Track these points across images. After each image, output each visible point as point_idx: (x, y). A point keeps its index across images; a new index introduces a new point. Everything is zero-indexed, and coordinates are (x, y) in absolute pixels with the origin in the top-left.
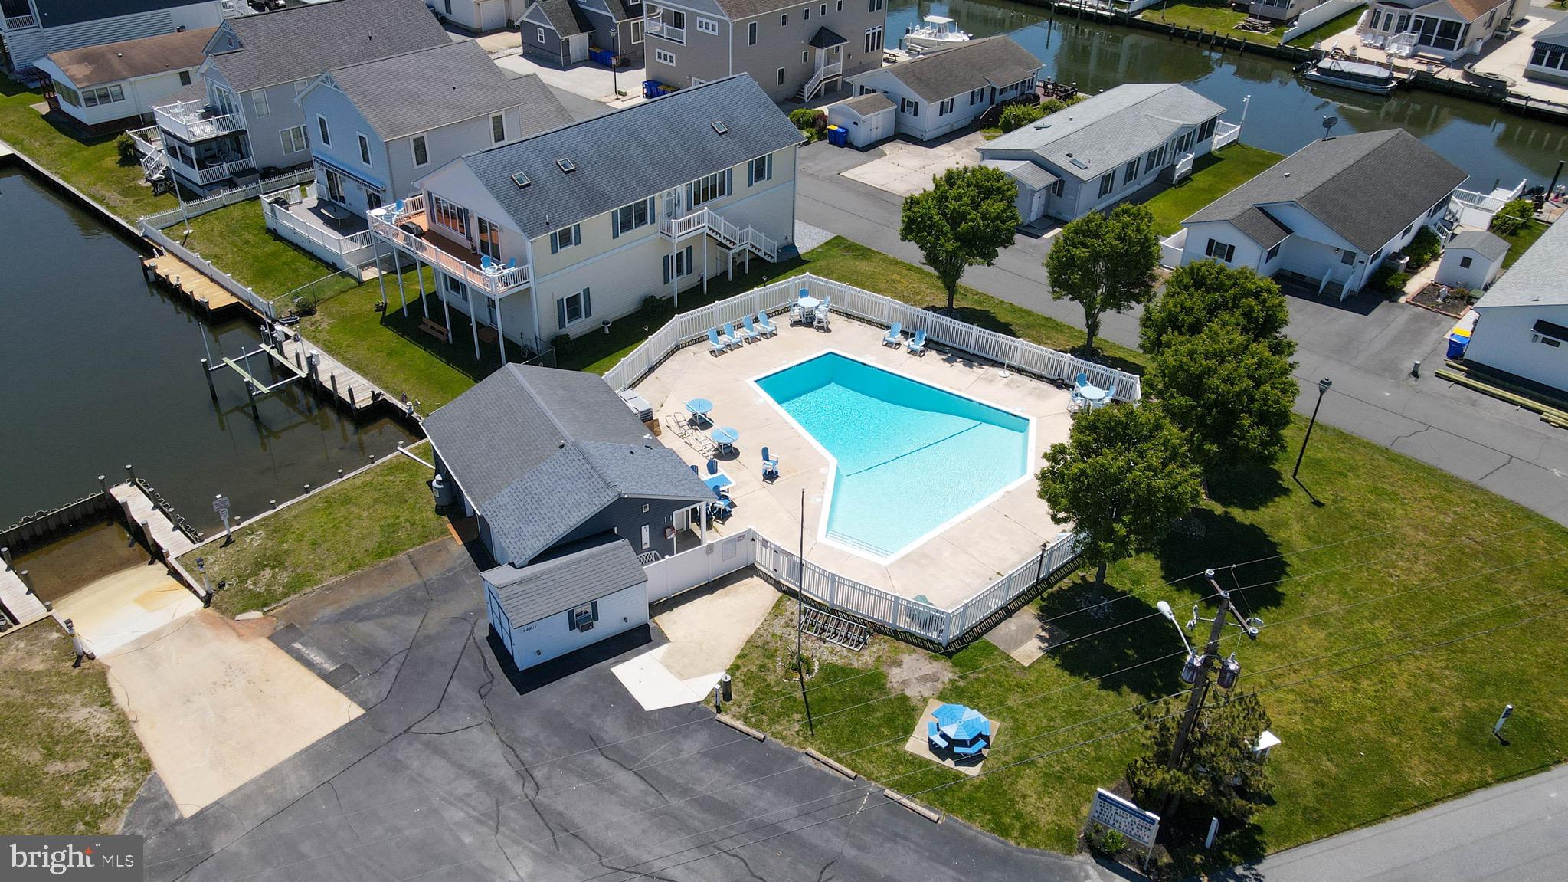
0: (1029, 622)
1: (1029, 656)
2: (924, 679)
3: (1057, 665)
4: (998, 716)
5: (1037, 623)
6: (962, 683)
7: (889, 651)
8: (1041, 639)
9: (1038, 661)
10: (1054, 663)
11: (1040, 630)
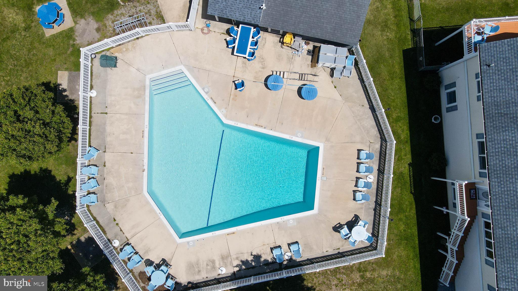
0: (75, 96)
1: (61, 77)
2: (84, 31)
3: (50, 82)
4: (50, 39)
5: (71, 97)
6: (71, 42)
7: (105, 33)
8: (65, 90)
9: (57, 79)
10: (52, 83)
11: (68, 95)
